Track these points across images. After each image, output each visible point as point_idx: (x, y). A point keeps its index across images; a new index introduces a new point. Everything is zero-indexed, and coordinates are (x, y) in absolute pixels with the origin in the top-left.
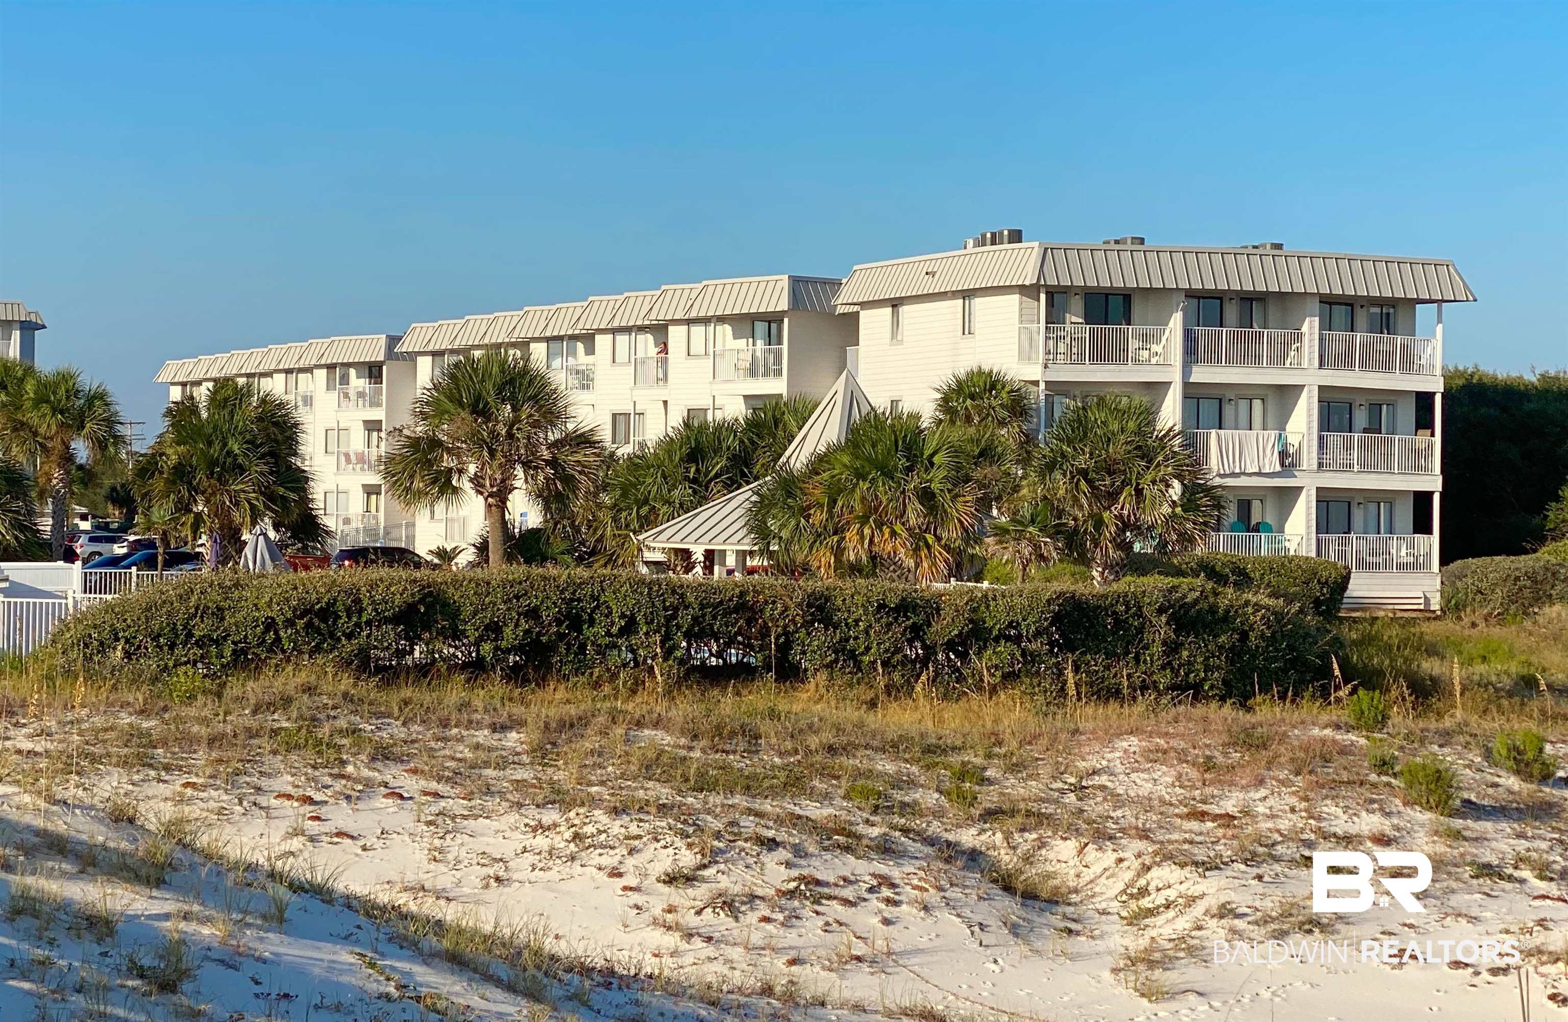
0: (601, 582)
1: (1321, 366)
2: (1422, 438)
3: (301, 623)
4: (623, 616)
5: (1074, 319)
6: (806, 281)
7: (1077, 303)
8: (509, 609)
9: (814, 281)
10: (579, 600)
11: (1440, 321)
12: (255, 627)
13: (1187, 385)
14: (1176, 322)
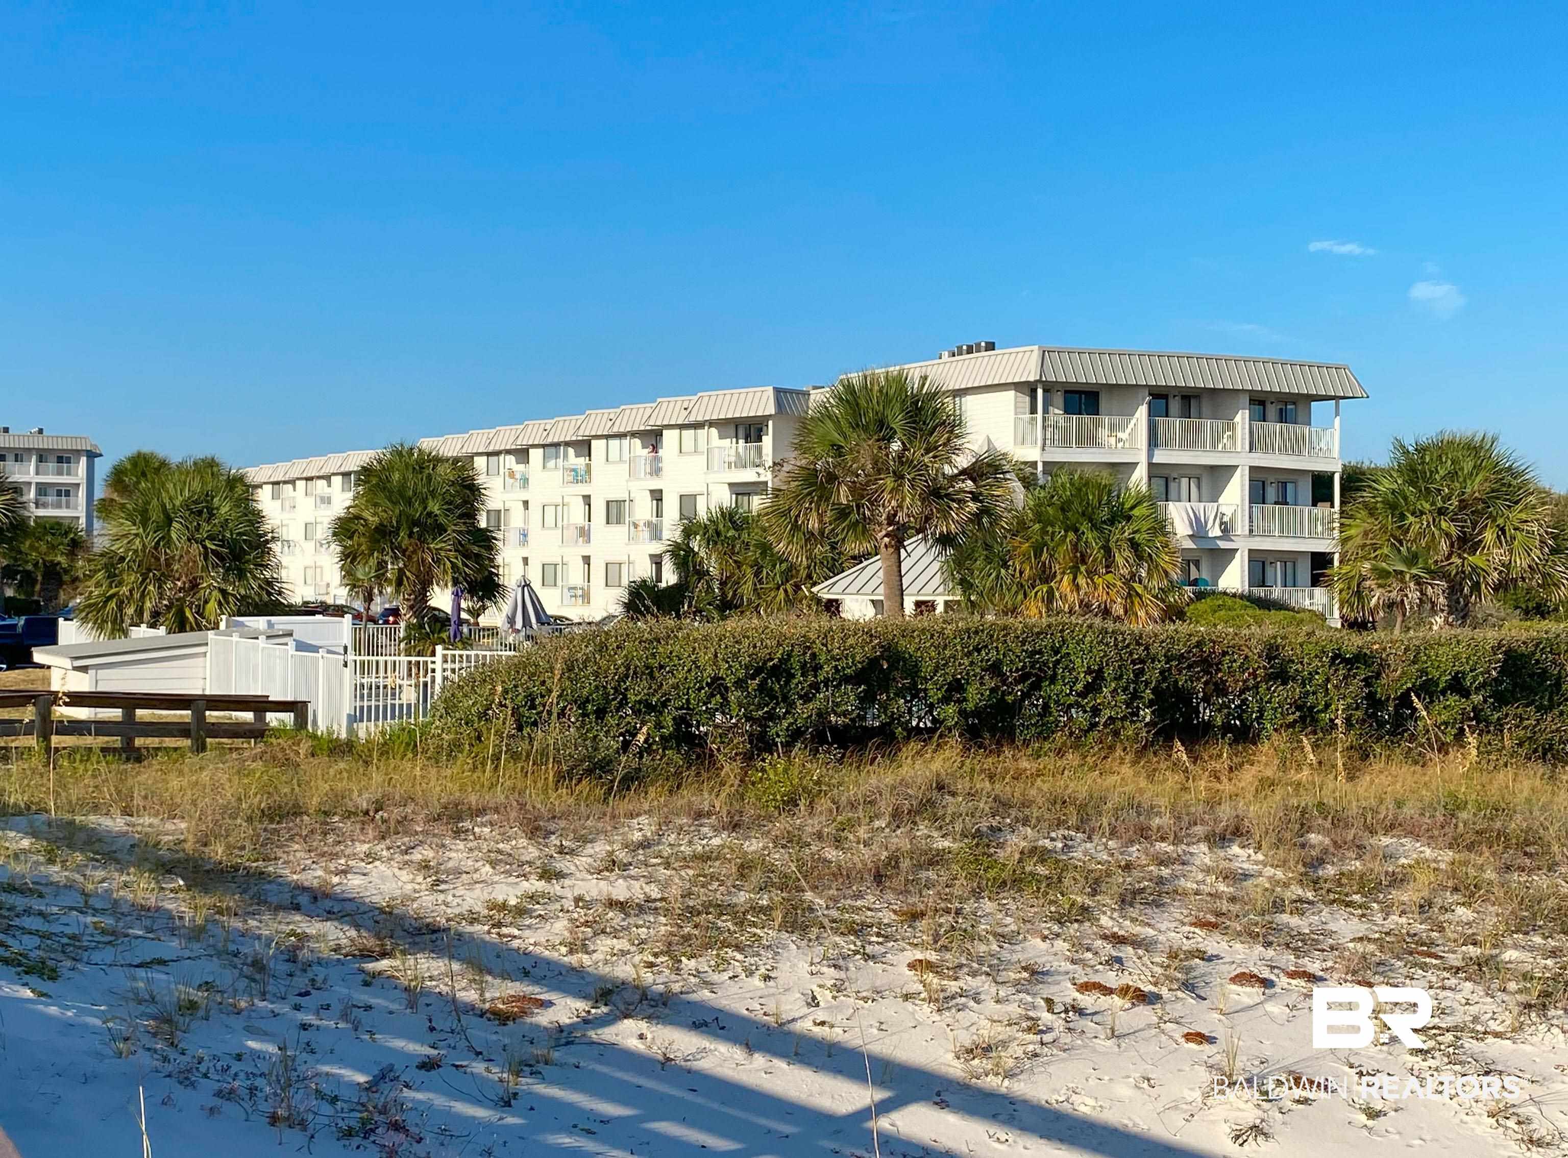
0: (1062, 631)
1: (1251, 450)
2: (1322, 510)
3: (754, 684)
4: (1089, 672)
5: (1057, 411)
6: (785, 391)
7: (1059, 398)
8: (972, 664)
9: (791, 392)
10: (1040, 652)
11: (1337, 414)
12: (700, 689)
13: (1151, 465)
14: (1142, 412)
